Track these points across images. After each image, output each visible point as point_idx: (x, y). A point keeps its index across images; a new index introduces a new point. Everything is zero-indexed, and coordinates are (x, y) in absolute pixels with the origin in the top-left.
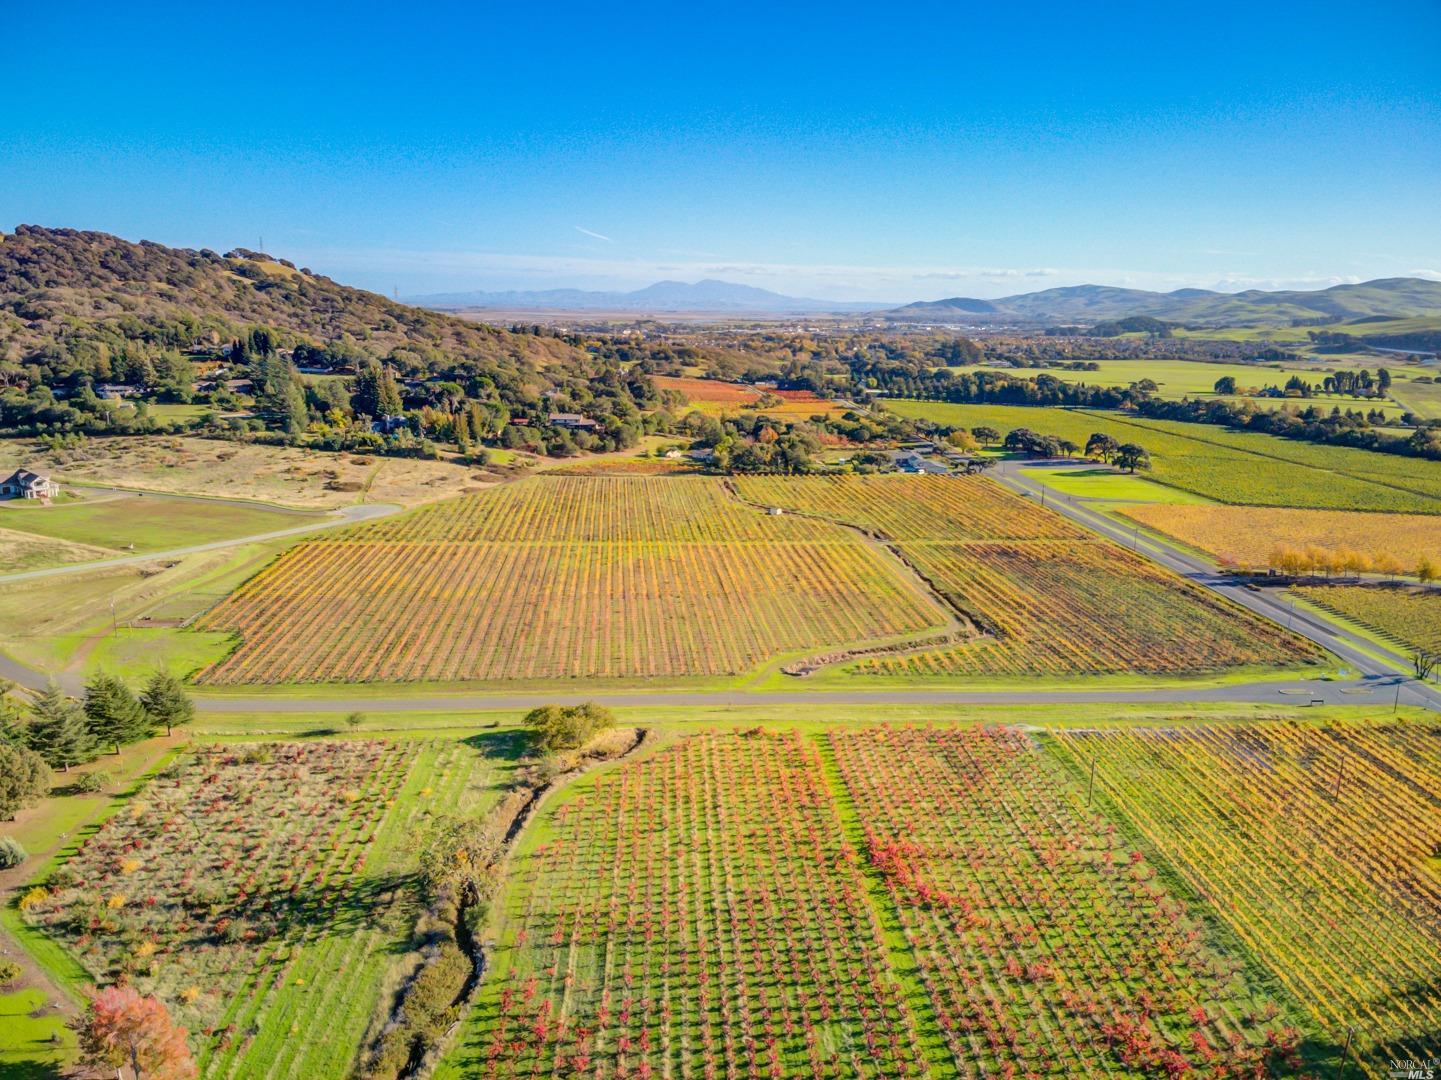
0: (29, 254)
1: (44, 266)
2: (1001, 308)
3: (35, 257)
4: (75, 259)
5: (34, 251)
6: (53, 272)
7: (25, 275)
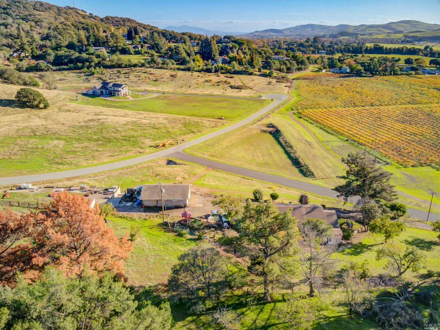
0: (6, 6)
1: (13, 10)
2: (285, 32)
3: (9, 7)
4: (24, 7)
5: (8, 5)
6: (17, 12)
7: (7, 13)
